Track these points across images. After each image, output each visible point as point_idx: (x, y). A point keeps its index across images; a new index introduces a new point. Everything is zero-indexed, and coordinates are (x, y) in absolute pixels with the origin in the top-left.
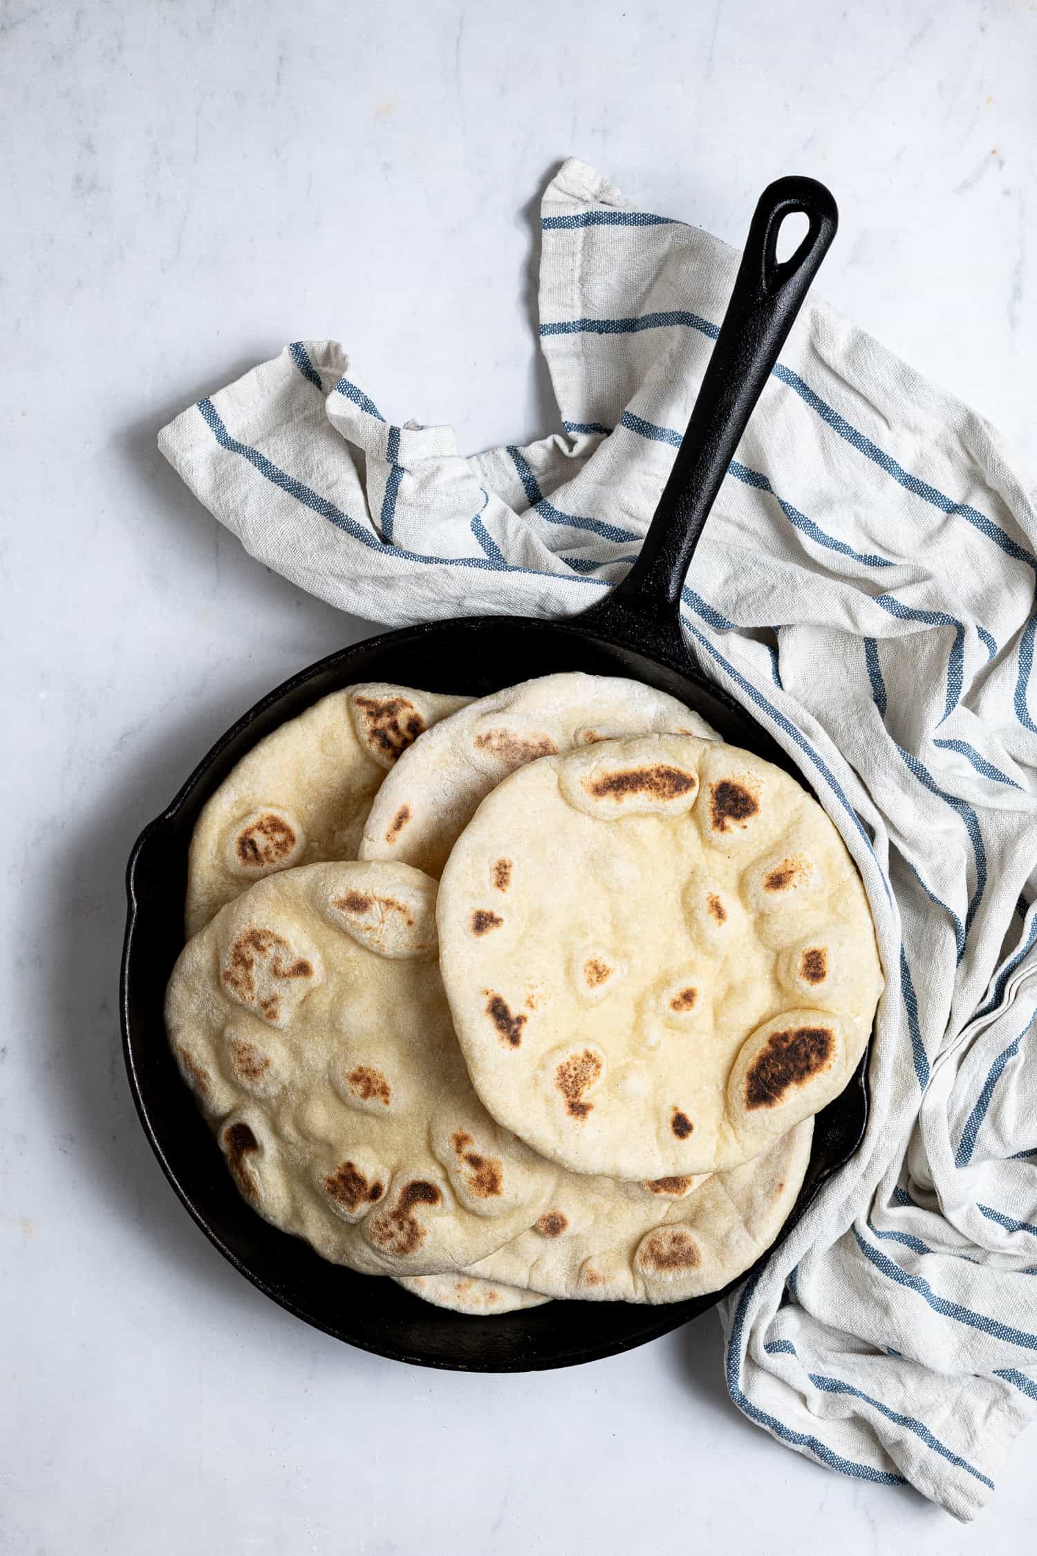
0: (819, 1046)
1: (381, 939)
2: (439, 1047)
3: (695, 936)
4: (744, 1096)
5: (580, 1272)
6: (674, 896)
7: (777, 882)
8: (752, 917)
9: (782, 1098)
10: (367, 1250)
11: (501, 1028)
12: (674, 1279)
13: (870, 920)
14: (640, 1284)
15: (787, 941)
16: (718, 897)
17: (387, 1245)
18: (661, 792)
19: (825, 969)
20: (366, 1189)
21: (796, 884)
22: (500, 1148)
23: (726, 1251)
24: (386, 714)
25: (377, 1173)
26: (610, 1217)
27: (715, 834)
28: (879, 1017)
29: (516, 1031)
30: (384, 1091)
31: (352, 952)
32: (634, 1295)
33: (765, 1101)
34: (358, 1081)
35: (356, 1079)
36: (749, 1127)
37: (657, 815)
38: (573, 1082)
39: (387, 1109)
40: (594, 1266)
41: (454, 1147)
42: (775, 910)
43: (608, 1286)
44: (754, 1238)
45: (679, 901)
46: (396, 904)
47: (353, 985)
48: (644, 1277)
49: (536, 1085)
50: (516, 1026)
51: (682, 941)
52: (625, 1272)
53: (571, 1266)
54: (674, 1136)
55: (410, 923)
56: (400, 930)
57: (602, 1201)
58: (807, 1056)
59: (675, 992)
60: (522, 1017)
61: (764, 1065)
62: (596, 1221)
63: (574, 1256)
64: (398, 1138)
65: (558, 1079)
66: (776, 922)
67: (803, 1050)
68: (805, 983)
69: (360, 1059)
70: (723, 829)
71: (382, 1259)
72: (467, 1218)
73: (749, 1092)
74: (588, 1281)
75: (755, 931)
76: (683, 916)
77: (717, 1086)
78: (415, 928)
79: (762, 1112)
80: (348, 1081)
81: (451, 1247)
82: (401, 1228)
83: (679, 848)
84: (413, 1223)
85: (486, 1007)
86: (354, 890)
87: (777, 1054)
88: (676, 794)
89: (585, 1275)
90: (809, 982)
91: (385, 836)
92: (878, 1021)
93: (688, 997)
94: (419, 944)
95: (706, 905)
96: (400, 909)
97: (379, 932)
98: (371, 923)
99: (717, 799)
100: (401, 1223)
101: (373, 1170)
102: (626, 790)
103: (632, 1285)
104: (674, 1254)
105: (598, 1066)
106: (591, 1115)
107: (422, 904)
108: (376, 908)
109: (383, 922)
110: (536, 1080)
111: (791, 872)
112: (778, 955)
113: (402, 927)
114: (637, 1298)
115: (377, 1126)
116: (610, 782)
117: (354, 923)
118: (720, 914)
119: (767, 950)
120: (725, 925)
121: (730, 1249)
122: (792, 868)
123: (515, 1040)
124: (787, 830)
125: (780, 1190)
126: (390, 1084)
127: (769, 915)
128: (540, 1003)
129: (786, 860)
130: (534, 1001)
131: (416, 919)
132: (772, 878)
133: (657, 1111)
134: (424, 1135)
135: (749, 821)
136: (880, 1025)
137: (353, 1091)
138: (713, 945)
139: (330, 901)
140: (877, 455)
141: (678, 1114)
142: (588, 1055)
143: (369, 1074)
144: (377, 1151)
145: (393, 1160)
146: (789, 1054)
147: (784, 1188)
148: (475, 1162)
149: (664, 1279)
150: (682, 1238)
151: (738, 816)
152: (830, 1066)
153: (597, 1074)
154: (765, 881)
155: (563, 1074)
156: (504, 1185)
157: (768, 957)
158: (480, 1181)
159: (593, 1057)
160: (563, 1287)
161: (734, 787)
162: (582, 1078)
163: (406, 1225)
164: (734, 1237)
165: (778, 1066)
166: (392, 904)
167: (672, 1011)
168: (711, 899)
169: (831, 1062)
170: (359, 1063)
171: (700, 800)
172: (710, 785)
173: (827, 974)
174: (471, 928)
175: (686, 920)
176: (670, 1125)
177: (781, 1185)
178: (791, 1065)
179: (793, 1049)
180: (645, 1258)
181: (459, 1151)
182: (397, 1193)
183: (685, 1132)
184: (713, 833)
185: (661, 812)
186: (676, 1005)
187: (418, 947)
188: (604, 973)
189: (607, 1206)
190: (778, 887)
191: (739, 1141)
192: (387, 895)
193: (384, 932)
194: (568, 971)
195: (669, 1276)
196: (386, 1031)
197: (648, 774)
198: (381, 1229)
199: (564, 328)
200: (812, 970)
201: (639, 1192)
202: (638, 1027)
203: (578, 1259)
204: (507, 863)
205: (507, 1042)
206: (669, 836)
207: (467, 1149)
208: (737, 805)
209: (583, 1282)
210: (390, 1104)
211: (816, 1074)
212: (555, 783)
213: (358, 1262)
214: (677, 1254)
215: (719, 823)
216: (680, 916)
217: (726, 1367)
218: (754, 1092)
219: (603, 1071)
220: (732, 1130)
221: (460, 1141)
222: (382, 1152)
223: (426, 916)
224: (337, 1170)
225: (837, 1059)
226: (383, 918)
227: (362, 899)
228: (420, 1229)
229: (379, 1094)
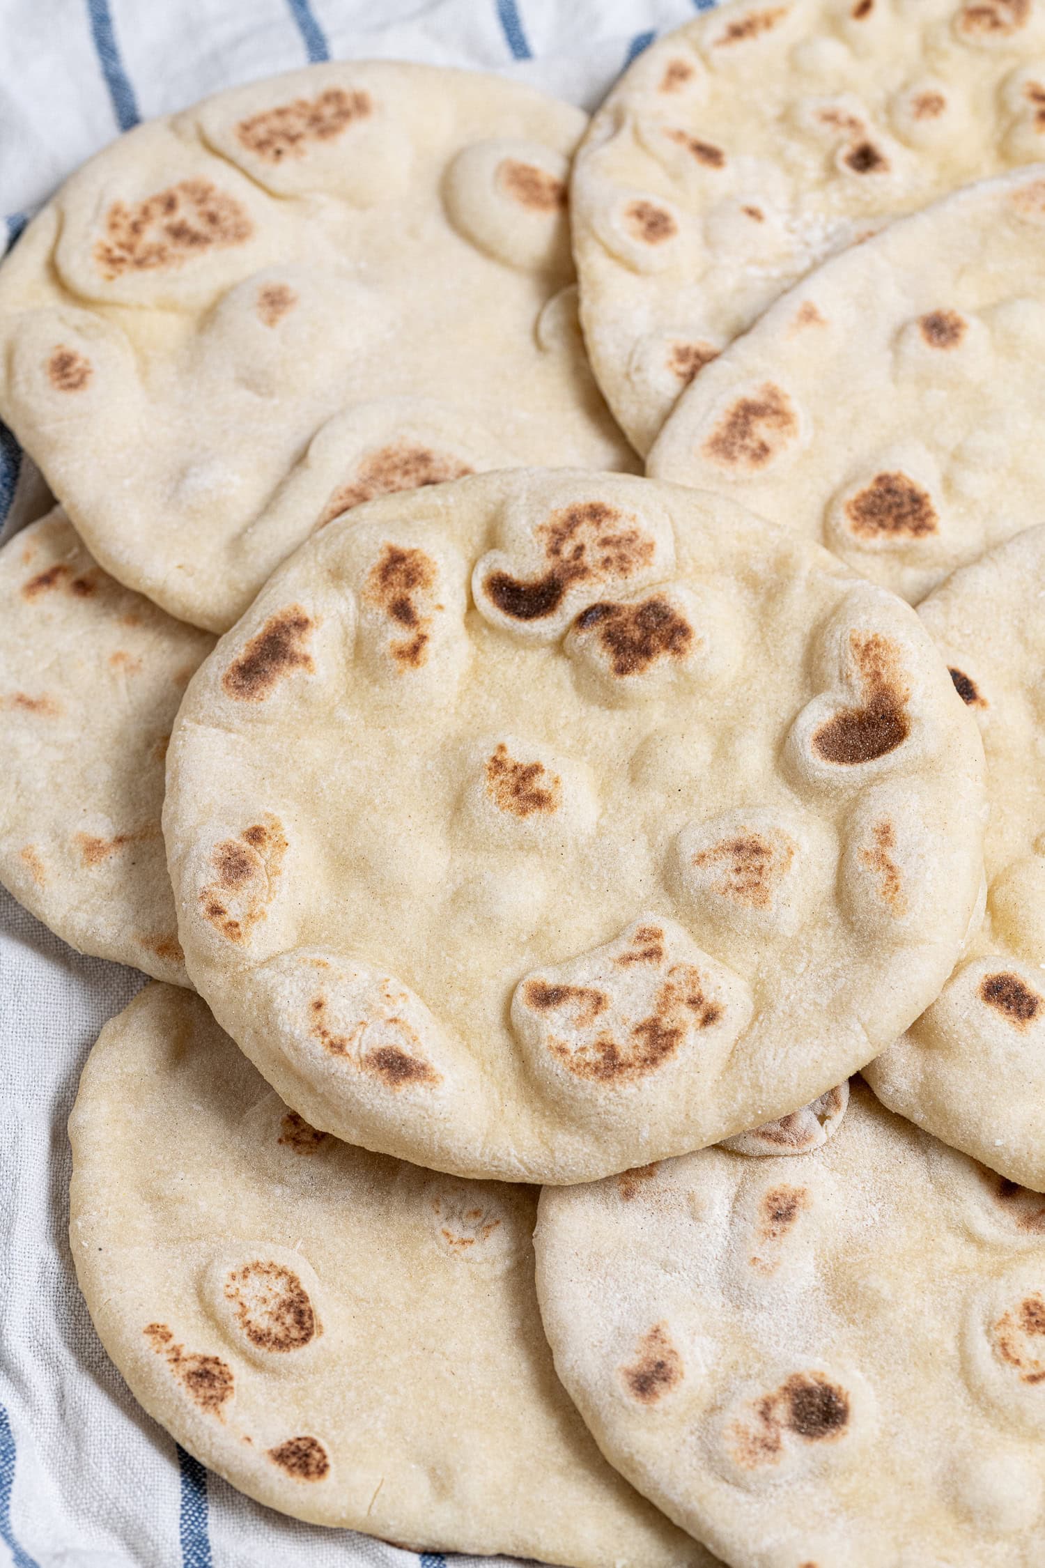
20: (608, 626)
30: (500, 766)
34: (536, 796)
35: (540, 800)
39: (507, 738)
41: (427, 647)
80: (556, 798)
82: (580, 549)
84: (555, 551)
100: (576, 558)
108: (363, 1048)
126: (484, 775)
137: (557, 782)
143: (513, 800)
148: (404, 612)
156: (376, 557)
158: (412, 579)
163: (567, 549)
170: (521, 824)
181: (423, 638)
207: (406, 636)
210: (498, 744)
221: (413, 651)
224: (650, 667)
227: (383, 1070)
228: (545, 537)
229: (510, 766)
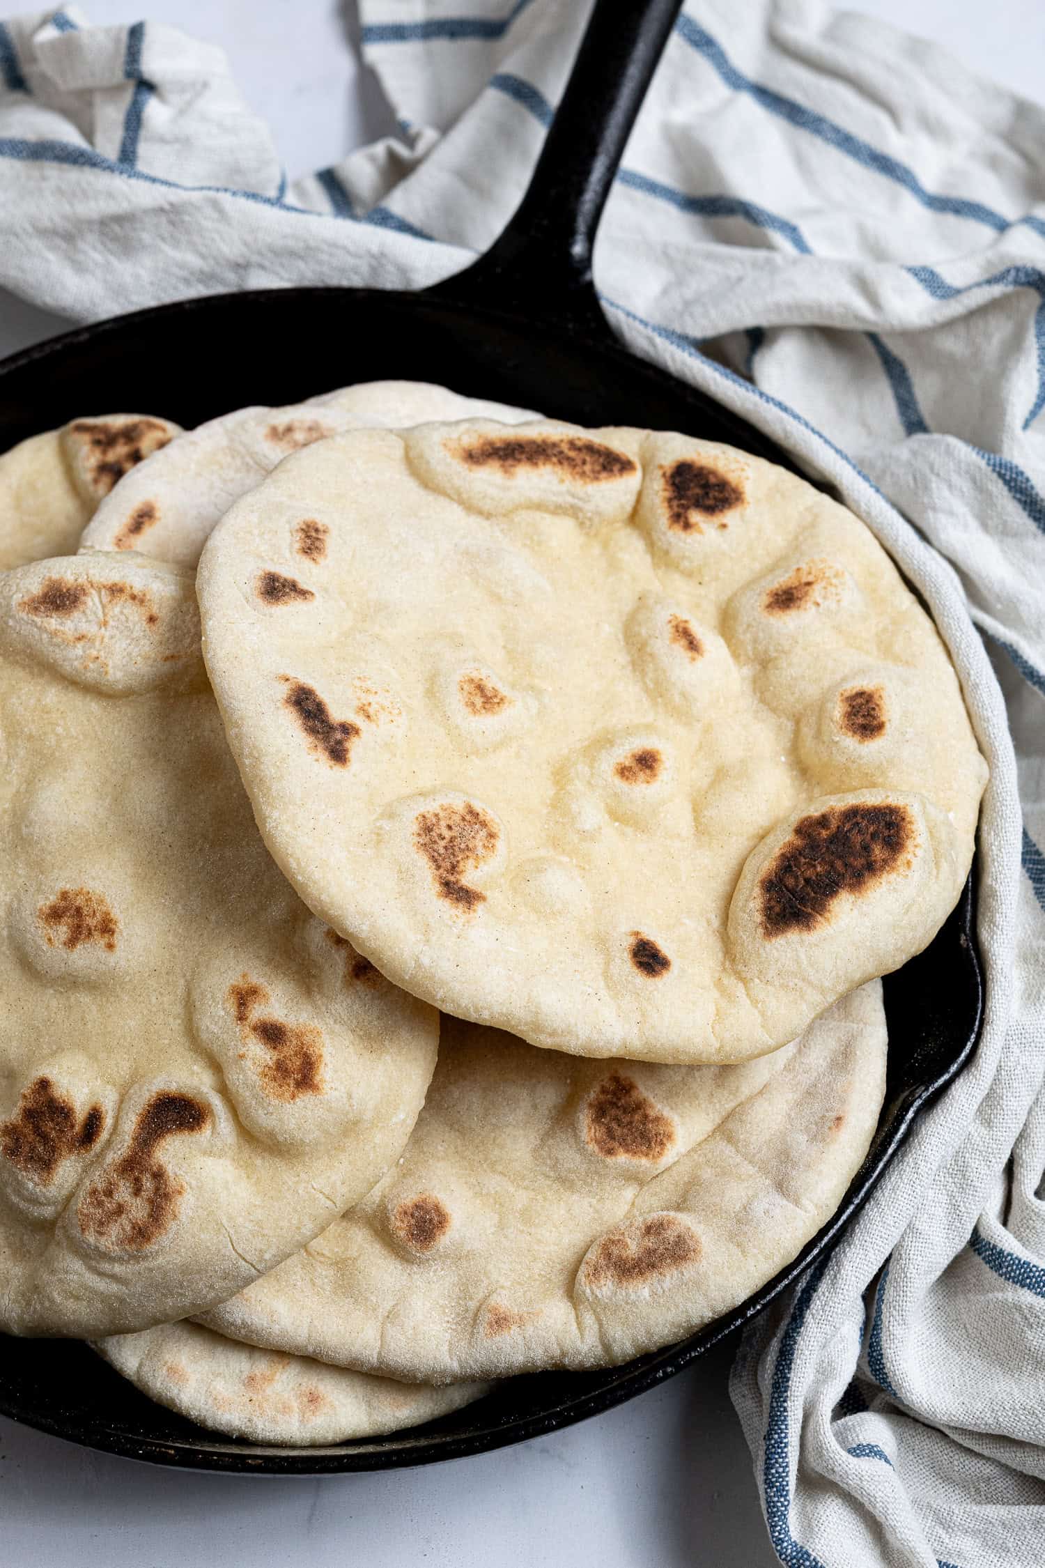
0: (886, 833)
1: (102, 653)
2: (205, 837)
3: (651, 686)
4: (759, 918)
5: (475, 1320)
6: (610, 629)
7: (786, 599)
8: (747, 671)
9: (827, 915)
10: (77, 1265)
11: (312, 731)
12: (653, 1294)
13: (951, 669)
14: (589, 1319)
15: (812, 691)
16: (686, 622)
17: (110, 1240)
18: (578, 469)
19: (883, 719)
20: (73, 1126)
21: (819, 600)
22: (316, 1007)
23: (746, 1229)
24: (122, 441)
25: (92, 1093)
26: (526, 1216)
27: (675, 537)
28: (985, 828)
29: (339, 742)
30: (107, 928)
31: (53, 696)
32: (579, 1343)
33: (798, 921)
34: (60, 917)
35: (55, 914)
36: (772, 973)
37: (572, 511)
38: (446, 848)
39: (112, 959)
40: (504, 1301)
41: (233, 1010)
42: (787, 648)
43: (530, 1330)
44: (797, 1203)
45: (621, 636)
46: (128, 591)
47: (52, 754)
48: (597, 1307)
49: (379, 842)
50: (338, 736)
51: (629, 692)
52: (562, 1305)
53: (458, 1314)
54: (636, 970)
55: (152, 619)
56: (135, 635)
57: (512, 1189)
58: (866, 849)
59: (624, 752)
60: (353, 728)
61: (790, 866)
62: (501, 1226)
63: (465, 1295)
64: (132, 1023)
65: (419, 835)
66: (790, 665)
67: (857, 839)
68: (850, 742)
69: (62, 881)
70: (687, 526)
71: (101, 1274)
72: (259, 1162)
73: (768, 911)
74: (491, 1327)
75: (754, 691)
76: (629, 658)
77: (708, 922)
78: (161, 627)
79: (792, 942)
80: (42, 924)
81: (230, 1218)
82: (137, 1192)
83: (614, 566)
84: (158, 1175)
85: (285, 696)
86: (55, 576)
87: (812, 848)
88: (604, 475)
89: (487, 1317)
90: (857, 738)
91: (114, 541)
92: (984, 835)
93: (646, 761)
94: (167, 653)
95: (668, 631)
96: (133, 597)
97: (97, 644)
98: (84, 627)
99: (673, 484)
100: (137, 1180)
101: (86, 1090)
102: (519, 461)
103: (575, 1325)
104: (650, 1252)
105: (491, 836)
106: (479, 907)
107: (173, 587)
108: (93, 602)
109: (105, 623)
110: (378, 835)
111: (809, 584)
112: (797, 723)
113: (137, 628)
114: (584, 1348)
115: (94, 1008)
116: (493, 448)
117: (54, 634)
118: (693, 645)
119: (779, 717)
120: (700, 662)
121: (754, 1224)
122: (810, 578)
123: (338, 755)
124: (796, 538)
125: (837, 1126)
126: (116, 914)
127: (776, 658)
128: (383, 717)
129: (798, 570)
130: (371, 711)
131: (163, 613)
132: (777, 594)
133: (602, 942)
134: (178, 1009)
135: (730, 517)
136: (988, 838)
137: (50, 940)
138: (683, 695)
139: (13, 603)
140: (884, 164)
141: (642, 940)
142: (471, 812)
143: (80, 901)
144: (94, 1058)
145: (122, 1067)
146: (833, 847)
147: (844, 1122)
148: (272, 1034)
149: (633, 1297)
150: (662, 1224)
151: (710, 510)
152: (909, 863)
153: (490, 848)
154: (766, 600)
155: (428, 829)
156: (326, 1073)
157: (780, 727)
158: (281, 1069)
159: (481, 817)
160: (446, 1348)
161: (701, 469)
162: (463, 846)
163: (148, 1184)
164: (759, 1208)
165: (814, 866)
166: (121, 590)
167: (617, 781)
168: (674, 623)
169: (909, 856)
170: (62, 885)
171: (645, 492)
172: (661, 467)
173: (887, 725)
174: (256, 592)
175: (633, 663)
176: (627, 956)
177: (839, 1119)
178: (839, 864)
179: (839, 838)
180: (596, 1271)
181: (241, 1018)
182: (130, 1124)
183: (657, 968)
184: (670, 533)
185: (580, 504)
186: (624, 772)
187: (166, 659)
188: (496, 700)
189: (521, 1198)
190: (788, 607)
191: (755, 1002)
192: (114, 577)
193: (106, 640)
194: (432, 691)
195: (642, 1290)
196: (110, 826)
197: (554, 445)
198: (100, 1204)
199: (397, 33)
200: (861, 721)
201: (578, 1158)
202: (559, 805)
203: (471, 1299)
204: (321, 528)
205: (323, 756)
206: (596, 550)
207: (258, 1012)
208: (707, 494)
209: (482, 1329)
210: (117, 949)
211: (885, 875)
212: (399, 453)
213: (58, 1299)
214: (655, 1251)
215: (680, 519)
216: (623, 659)
217: (761, 1487)
218: (777, 909)
219: (500, 844)
220: (740, 985)
221: (244, 998)
222: (102, 1056)
223: (180, 606)
224: (21, 1104)
225: (919, 852)
226: (105, 615)
227: (68, 590)
228: (172, 1184)
229: (96, 934)
